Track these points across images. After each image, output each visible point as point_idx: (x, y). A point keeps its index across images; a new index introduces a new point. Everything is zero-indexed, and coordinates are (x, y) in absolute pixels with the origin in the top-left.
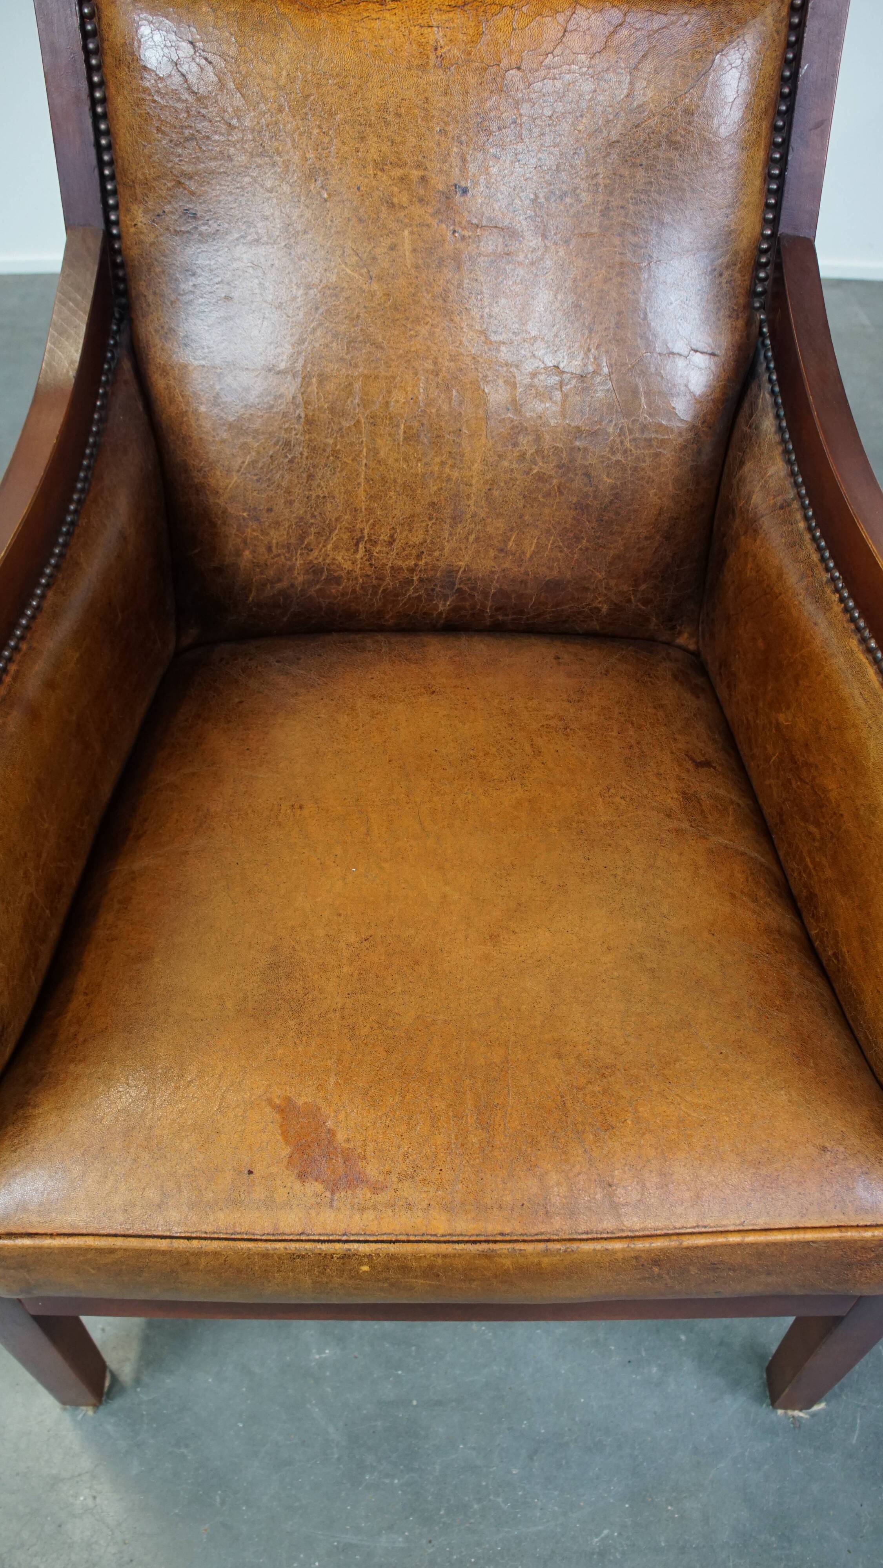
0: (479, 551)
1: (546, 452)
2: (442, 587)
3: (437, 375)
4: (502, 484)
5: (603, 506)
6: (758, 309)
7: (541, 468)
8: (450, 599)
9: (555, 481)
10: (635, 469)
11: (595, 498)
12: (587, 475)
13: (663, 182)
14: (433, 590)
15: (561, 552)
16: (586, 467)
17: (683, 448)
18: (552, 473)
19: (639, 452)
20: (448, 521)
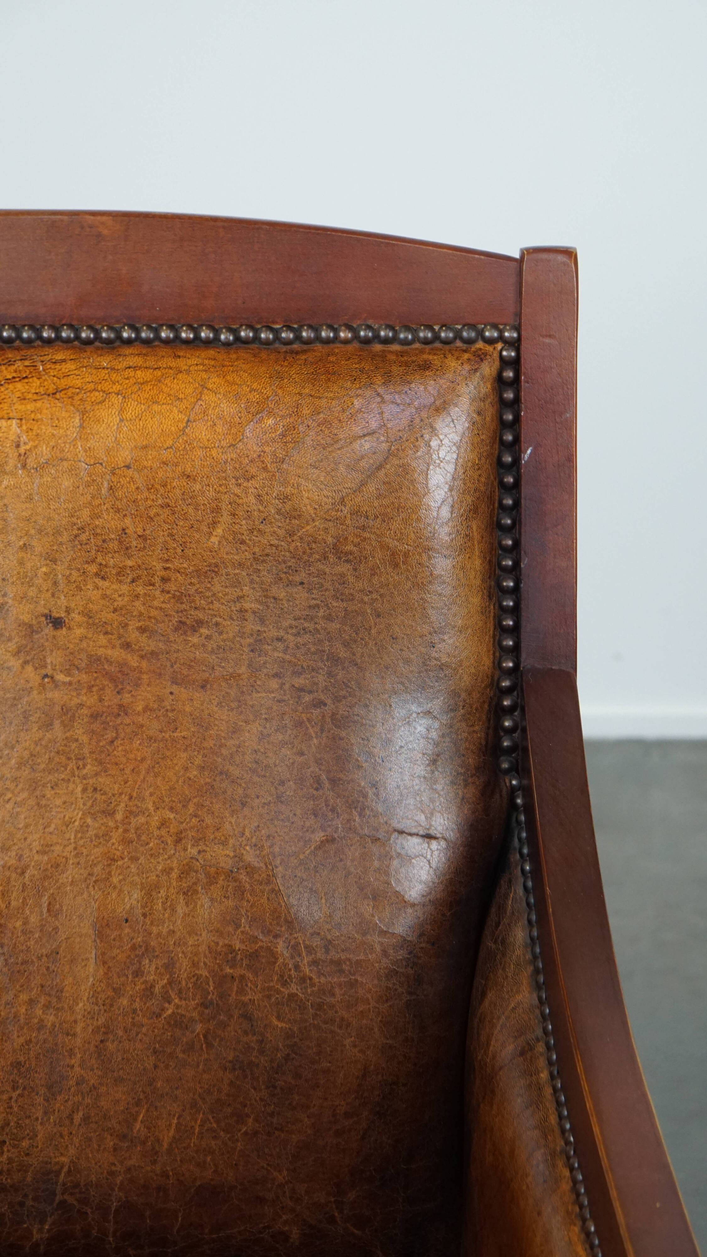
0: (90, 1140)
1: (184, 983)
2: (35, 1199)
3: (23, 873)
4: (120, 1033)
5: (275, 1065)
6: (507, 772)
7: (178, 1007)
8: (50, 1220)
9: (199, 1027)
10: (320, 1007)
11: (262, 1052)
12: (247, 1017)
13: (335, 604)
14: (22, 1204)
15: (215, 1138)
16: (245, 1005)
17: (391, 974)
18: (195, 1014)
19: (323, 980)
20: (42, 1091)
